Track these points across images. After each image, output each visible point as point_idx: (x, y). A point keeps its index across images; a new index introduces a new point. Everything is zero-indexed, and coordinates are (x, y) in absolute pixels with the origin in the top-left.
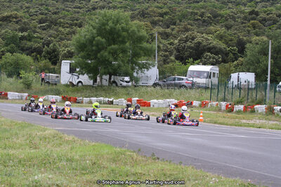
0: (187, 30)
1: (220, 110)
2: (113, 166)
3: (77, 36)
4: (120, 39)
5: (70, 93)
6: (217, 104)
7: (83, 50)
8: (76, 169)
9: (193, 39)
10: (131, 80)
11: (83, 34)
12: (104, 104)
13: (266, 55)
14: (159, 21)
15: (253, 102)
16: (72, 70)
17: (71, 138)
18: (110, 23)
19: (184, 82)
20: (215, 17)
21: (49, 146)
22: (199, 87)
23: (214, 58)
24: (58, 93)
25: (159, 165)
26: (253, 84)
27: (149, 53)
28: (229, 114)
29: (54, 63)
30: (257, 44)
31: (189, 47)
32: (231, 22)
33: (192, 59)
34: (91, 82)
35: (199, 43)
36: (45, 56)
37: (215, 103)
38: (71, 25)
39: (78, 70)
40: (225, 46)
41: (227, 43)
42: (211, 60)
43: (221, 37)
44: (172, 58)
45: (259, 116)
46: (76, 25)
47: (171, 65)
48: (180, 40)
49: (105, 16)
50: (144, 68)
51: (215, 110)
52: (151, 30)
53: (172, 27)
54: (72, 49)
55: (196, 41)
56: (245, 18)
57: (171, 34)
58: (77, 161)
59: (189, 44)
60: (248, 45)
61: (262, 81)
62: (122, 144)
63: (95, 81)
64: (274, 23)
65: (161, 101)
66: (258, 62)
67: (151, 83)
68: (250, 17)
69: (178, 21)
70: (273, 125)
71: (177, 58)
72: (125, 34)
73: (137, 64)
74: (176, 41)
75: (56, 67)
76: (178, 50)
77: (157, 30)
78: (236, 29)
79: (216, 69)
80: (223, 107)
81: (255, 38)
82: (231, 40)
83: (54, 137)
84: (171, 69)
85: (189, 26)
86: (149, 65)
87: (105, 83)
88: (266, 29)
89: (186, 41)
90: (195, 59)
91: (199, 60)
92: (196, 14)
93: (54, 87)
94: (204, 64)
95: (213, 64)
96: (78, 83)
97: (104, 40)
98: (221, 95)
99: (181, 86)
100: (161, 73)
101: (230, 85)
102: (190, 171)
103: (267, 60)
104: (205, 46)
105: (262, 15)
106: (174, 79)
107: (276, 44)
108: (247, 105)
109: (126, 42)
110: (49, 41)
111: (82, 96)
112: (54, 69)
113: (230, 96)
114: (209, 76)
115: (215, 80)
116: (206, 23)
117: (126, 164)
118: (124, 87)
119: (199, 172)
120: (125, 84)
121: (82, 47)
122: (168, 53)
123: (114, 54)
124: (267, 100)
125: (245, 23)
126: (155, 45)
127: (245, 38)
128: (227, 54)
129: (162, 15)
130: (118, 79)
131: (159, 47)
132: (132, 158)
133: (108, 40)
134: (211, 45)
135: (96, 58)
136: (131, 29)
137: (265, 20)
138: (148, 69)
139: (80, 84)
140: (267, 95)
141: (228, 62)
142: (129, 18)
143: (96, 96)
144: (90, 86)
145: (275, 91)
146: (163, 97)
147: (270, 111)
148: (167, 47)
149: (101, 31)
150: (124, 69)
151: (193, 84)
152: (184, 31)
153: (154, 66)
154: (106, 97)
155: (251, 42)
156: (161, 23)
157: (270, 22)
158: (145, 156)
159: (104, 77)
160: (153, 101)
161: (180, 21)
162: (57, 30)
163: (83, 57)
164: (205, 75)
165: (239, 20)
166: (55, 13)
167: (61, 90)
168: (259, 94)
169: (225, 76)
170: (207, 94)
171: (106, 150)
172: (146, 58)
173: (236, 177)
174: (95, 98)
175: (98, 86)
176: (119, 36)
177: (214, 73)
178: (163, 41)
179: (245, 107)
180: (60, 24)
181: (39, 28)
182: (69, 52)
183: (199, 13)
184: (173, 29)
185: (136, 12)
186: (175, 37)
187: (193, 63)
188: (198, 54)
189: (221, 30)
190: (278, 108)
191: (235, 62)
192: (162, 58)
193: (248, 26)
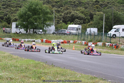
0: (68, 9)
1: (82, 45)
2: (35, 69)
3: (19, 11)
4: (38, 13)
5: (16, 37)
7: (21, 18)
8: (18, 71)
9: (70, 13)
10: (43, 31)
11: (22, 11)
12: (31, 42)
13: (102, 20)
14: (55, 5)
15: (96, 41)
16: (17, 27)
17: (16, 57)
18: (34, 6)
19: (66, 32)
20: (80, 3)
21: (6, 60)
22: (73, 34)
23: (79, 22)
24: (10, 37)
25: (55, 69)
26: (97, 33)
27: (51, 19)
28: (86, 46)
29: (9, 24)
30: (98, 15)
31: (69, 17)
32: (87, 6)
33: (70, 22)
34: (25, 32)
35: (73, 15)
36: (5, 21)
37: (80, 42)
38: (17, 7)
39: (19, 27)
41: (85, 15)
42: (78, 22)
43: (82, 12)
44: (61, 21)
45: (99, 47)
46: (19, 7)
47: (60, 24)
48: (64, 14)
49: (32, 3)
51: (80, 45)
52: (52, 9)
53: (61, 7)
54: (17, 17)
55: (71, 14)
56: (93, 4)
57: (61, 11)
58: (19, 67)
59: (68, 15)
60: (94, 16)
61: (100, 32)
62: (39, 60)
63: (27, 32)
64: (106, 6)
65: (56, 41)
66: (99, 23)
67: (52, 32)
68: (95, 3)
69: (64, 5)
70: (105, 51)
71: (63, 22)
72: (40, 10)
73: (45, 24)
74: (63, 14)
75: (10, 25)
76: (64, 18)
77: (54, 9)
78: (89, 9)
79: (80, 26)
80: (84, 43)
81: (97, 13)
82: (87, 14)
83: (9, 56)
84: (61, 26)
85: (69, 7)
86: (51, 24)
87: (31, 32)
88: (102, 9)
89: (67, 14)
90: (71, 22)
91: (73, 23)
92: (72, 2)
93: (9, 34)
94: (75, 24)
95: (79, 24)
96: (19, 32)
97: (31, 13)
98: (83, 38)
99: (65, 34)
100: (56, 28)
101: (87, 34)
102: (69, 71)
103: (103, 23)
104: (75, 16)
105: (101, 3)
106: (62, 31)
107: (107, 15)
108: (94, 42)
109: (40, 14)
110: (7, 14)
111: (21, 38)
112: (9, 26)
113: (86, 38)
114: (77, 29)
115: (80, 31)
116: (76, 6)
117: (40, 68)
118: (40, 34)
119: (72, 72)
120: (40, 33)
121: (21, 16)
122: (59, 19)
123: (35, 19)
124: (103, 40)
125: (93, 6)
126: (53, 16)
127: (93, 13)
128: (85, 20)
129: (56, 2)
130: (37, 31)
131: (55, 16)
132: (43, 66)
133: (33, 13)
134: (78, 16)
135: (27, 21)
136: (43, 9)
137: (102, 5)
138: (50, 26)
139: (20, 33)
140: (103, 38)
141: (85, 23)
142: (42, 4)
143: (27, 38)
144: (25, 34)
145: (106, 36)
146: (57, 39)
147: (104, 45)
148: (59, 17)
149: (30, 9)
150: (40, 26)
151: (70, 33)
152: (66, 10)
153: (53, 25)
154: (32, 39)
155: (96, 15)
156: (56, 6)
157: (104, 6)
158: (49, 65)
159: (31, 30)
160: (52, 41)
161: (65, 5)
162: (10, 9)
163: (22, 21)
164: (76, 29)
165: (91, 5)
166: (9, 1)
167: (12, 35)
168: (99, 37)
169: (84, 29)
170: (77, 37)
171: (32, 62)
172: (49, 21)
173: (89, 74)
174: (27, 39)
175: (28, 34)
176: (38, 11)
177: (79, 28)
178: (57, 14)
180: (12, 6)
181: (2, 8)
182: (15, 19)
183: (73, 2)
184: (61, 9)
185: (45, 1)
186: (63, 12)
187: (70, 24)
188: (72, 20)
189: (83, 9)
190: (108, 44)
191: (89, 24)
192: (56, 21)
193: (95, 8)
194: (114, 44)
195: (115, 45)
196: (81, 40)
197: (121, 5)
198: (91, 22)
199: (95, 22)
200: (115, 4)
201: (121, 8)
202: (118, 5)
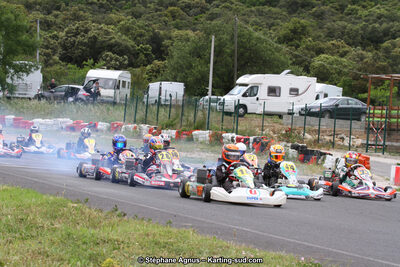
0: (77, 18)
1: (140, 136)
6: (135, 128)
9: (86, 31)
10: (3, 88)
13: (201, 57)
14: (36, 3)
15: (189, 125)
22: (103, 102)
23: (116, 60)
27: (29, 50)
31: (81, 43)
32: (140, 8)
33: (92, 61)
35: (96, 38)
37: (132, 126)
40: (133, 43)
41: (135, 39)
42: (113, 62)
43: (126, 30)
44: (56, 58)
45: (201, 146)
47: (56, 68)
48: (67, 33)
50: (23, 71)
52: (26, 16)
53: (55, 12)
55: (90, 34)
56: (161, 3)
57: (55, 23)
59: (79, 38)
64: (203, 12)
67: (32, 93)
68: (168, 1)
69: (63, 5)
71: (67, 58)
73: (11, 65)
74: (62, 34)
76: (64, 47)
77: (34, 17)
78: (148, 19)
79: (126, 76)
81: (176, 33)
82: (141, 35)
84: (57, 73)
85: (82, 13)
86: (31, 66)
88: (192, 20)
89: (76, 35)
91: (99, 64)
94: (108, 68)
95: (116, 69)
98: (141, 114)
104: (103, 42)
108: (180, 130)
113: (154, 116)
114: (117, 85)
115: (126, 91)
116: (104, 8)
122: (50, 50)
125: (160, 10)
127: (161, 32)
128: (136, 55)
134: (113, 41)
137: (188, 6)
138: (28, 74)
141: (139, 66)
147: (217, 139)
148: (49, 42)
152: (74, 20)
155: (170, 38)
156: (38, 7)
157: (196, 10)
161: (67, 5)
164: (111, 83)
165: (152, 6)
169: (139, 86)
170: (119, 112)
177: (124, 82)
179: (178, 133)
184: (56, 16)
186: (61, 29)
187: (93, 66)
188: (96, 53)
189: (126, 20)
190: (229, 135)
191: (149, 67)
192: (43, 58)
193: (166, 15)
194: (252, 138)
195: (255, 140)
196: (135, 122)
197: (253, 8)
198: (156, 61)
199: (178, 63)
200: (233, 6)
201: (253, 19)
202: (244, 8)
